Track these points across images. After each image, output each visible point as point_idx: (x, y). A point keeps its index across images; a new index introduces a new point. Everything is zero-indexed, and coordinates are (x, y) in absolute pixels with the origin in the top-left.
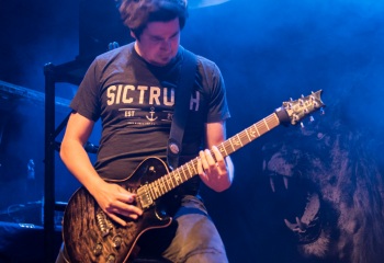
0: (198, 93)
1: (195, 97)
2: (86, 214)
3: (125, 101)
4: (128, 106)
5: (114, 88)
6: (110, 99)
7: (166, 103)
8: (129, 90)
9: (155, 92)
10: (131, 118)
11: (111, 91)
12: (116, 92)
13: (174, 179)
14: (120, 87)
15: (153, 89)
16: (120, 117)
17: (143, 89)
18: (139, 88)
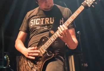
0: (63, 19)
1: (62, 20)
2: (24, 63)
3: (37, 24)
4: (38, 25)
5: (33, 20)
6: (31, 24)
7: (51, 23)
8: (38, 20)
9: (47, 19)
10: (39, 29)
11: (32, 21)
12: (33, 21)
13: (51, 40)
14: (35, 19)
15: (46, 19)
16: (35, 29)
17: (43, 19)
18: (41, 19)
